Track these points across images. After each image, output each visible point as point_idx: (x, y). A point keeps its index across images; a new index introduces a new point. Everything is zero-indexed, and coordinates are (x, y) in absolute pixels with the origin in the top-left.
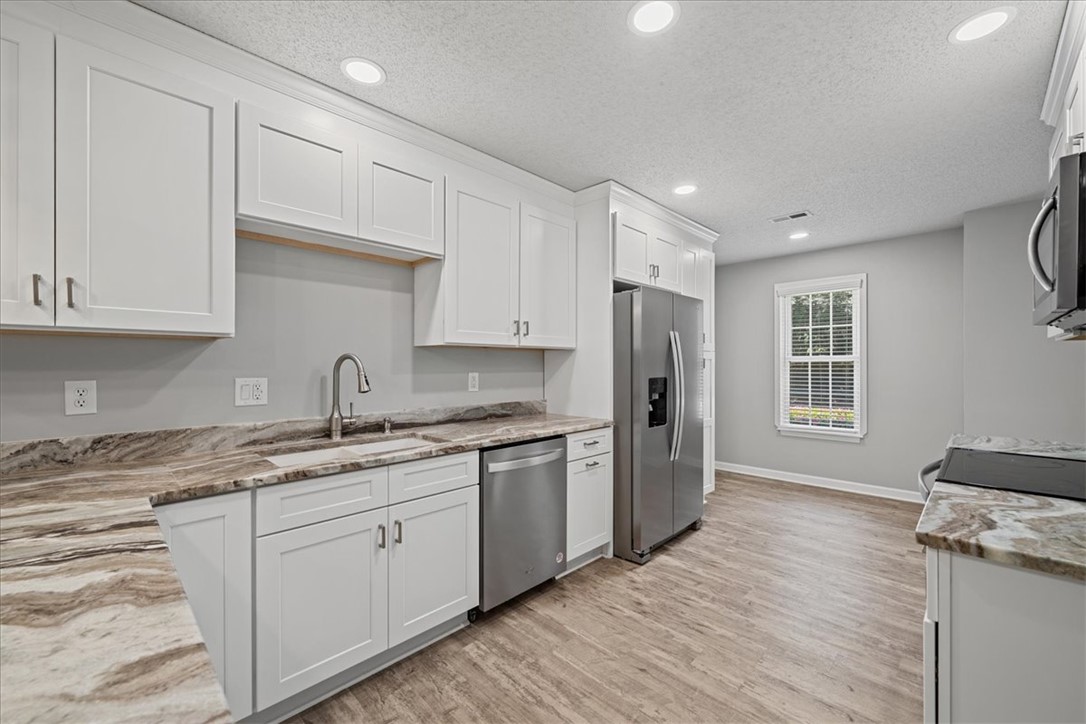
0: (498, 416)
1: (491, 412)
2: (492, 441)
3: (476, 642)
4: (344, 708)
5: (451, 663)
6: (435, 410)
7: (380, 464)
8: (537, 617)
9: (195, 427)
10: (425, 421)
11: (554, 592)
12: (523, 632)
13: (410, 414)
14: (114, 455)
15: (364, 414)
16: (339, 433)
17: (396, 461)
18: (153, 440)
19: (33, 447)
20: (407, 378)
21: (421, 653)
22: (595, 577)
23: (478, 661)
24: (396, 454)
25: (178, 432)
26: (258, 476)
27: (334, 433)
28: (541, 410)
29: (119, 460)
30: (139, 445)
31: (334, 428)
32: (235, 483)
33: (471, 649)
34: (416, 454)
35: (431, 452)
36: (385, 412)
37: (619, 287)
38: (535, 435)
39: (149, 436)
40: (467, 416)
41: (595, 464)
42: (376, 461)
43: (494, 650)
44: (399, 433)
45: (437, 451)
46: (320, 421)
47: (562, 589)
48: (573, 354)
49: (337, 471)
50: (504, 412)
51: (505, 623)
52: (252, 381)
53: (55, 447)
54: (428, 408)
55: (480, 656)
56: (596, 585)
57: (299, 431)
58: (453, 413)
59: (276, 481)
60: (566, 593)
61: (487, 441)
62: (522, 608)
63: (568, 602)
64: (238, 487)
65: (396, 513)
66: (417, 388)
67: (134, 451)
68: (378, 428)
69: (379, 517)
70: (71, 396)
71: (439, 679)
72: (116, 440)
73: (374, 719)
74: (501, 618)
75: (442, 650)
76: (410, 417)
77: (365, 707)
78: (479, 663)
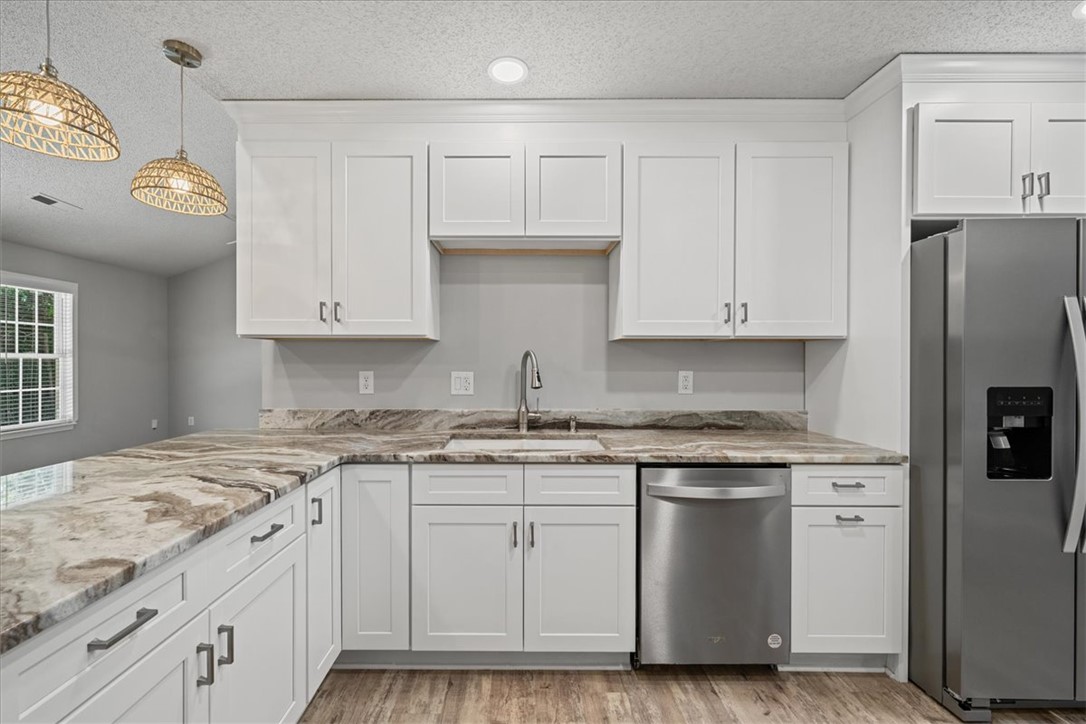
0: (720, 427)
1: (711, 421)
2: (652, 456)
3: (625, 694)
4: (478, 686)
5: (585, 702)
6: (631, 412)
7: (511, 461)
8: (717, 706)
9: (426, 409)
10: (619, 424)
11: (763, 686)
12: (685, 715)
13: (602, 414)
14: (380, 424)
15: (553, 410)
16: (525, 426)
17: (529, 461)
18: (400, 415)
19: (343, 413)
20: (600, 375)
21: (566, 673)
22: (849, 697)
23: (612, 716)
24: (529, 454)
25: (414, 412)
26: (411, 454)
27: (521, 426)
28: (797, 425)
29: (382, 428)
30: (394, 419)
31: (521, 421)
32: (394, 456)
33: (613, 699)
34: (552, 457)
35: (569, 457)
36: (574, 410)
37: (921, 230)
38: (727, 458)
39: (398, 413)
40: (674, 423)
41: (858, 519)
42: (509, 457)
43: (637, 715)
44: (583, 433)
45: (577, 457)
46: (512, 413)
47: (780, 689)
48: (844, 345)
49: (472, 460)
50: (731, 423)
51: (671, 692)
52: (463, 374)
53: (353, 414)
54: (624, 409)
55: (618, 713)
56: (843, 711)
57: (496, 420)
58: (654, 418)
59: (422, 460)
60: (782, 697)
61: (647, 455)
62: (705, 685)
63: (776, 711)
64: (396, 461)
65: (531, 515)
66: (611, 388)
67: (390, 423)
68: (563, 425)
69: (515, 515)
70: (362, 381)
71: (563, 711)
72: (381, 414)
73: (490, 712)
74: (670, 682)
75: (586, 682)
76: (602, 417)
77: (492, 696)
78: (610, 720)
